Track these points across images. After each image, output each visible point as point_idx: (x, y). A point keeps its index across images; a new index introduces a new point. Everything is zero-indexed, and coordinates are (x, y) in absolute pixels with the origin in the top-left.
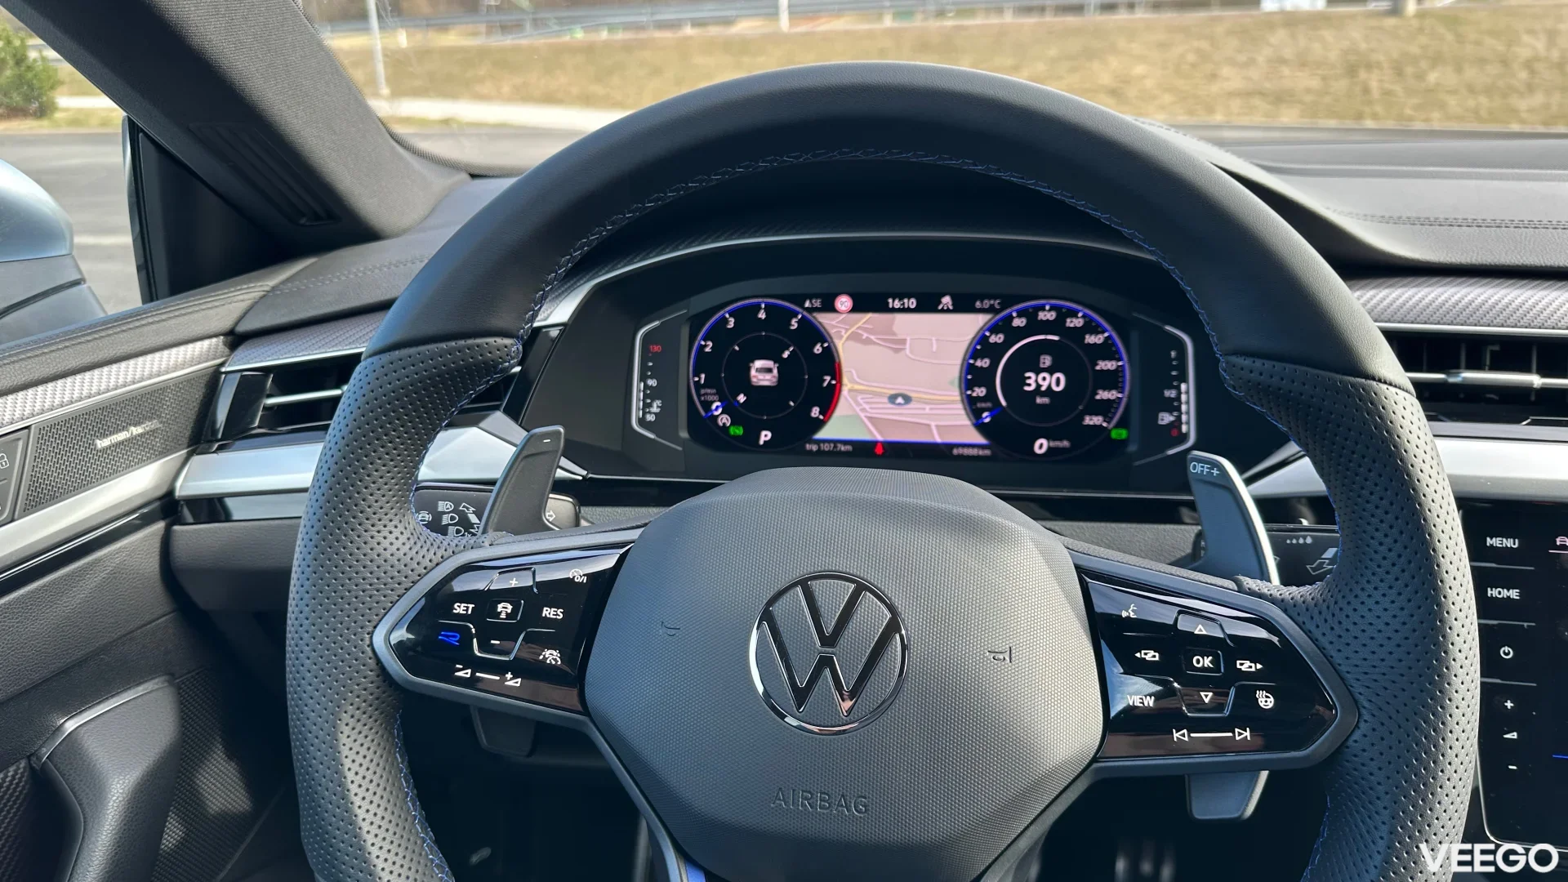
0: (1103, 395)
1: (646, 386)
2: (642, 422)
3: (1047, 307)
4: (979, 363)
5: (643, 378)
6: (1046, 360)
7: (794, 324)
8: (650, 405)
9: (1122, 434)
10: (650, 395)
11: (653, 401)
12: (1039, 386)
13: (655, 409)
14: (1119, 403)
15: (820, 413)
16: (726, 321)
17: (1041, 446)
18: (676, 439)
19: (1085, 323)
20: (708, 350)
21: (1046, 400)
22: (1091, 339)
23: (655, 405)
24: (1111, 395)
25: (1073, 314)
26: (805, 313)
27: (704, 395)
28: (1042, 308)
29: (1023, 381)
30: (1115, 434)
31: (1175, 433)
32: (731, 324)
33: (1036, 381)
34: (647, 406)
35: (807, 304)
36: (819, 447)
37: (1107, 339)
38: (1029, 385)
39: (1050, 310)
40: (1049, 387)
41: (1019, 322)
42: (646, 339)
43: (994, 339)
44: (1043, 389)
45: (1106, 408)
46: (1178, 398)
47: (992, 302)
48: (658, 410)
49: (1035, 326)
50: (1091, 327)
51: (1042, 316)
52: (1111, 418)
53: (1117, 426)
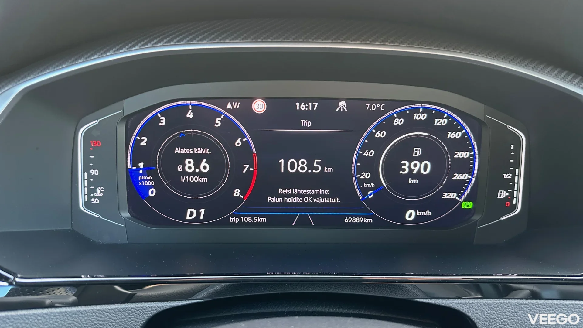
0: (458, 177)
1: (89, 176)
2: (88, 205)
3: (421, 110)
4: (366, 154)
5: (86, 169)
6: (418, 151)
7: (218, 122)
8: (94, 191)
9: (470, 205)
10: (93, 183)
11: (96, 188)
12: (411, 170)
13: (98, 194)
14: (469, 183)
15: (241, 194)
16: (159, 120)
17: (410, 216)
18: (118, 219)
19: (449, 122)
20: (143, 144)
21: (416, 181)
22: (452, 135)
23: (98, 191)
24: (464, 177)
25: (440, 115)
26: (227, 113)
27: (141, 181)
28: (417, 111)
29: (400, 167)
30: (464, 206)
31: (508, 204)
32: (163, 121)
33: (409, 167)
34: (91, 192)
35: (229, 106)
36: (240, 220)
37: (463, 135)
38: (404, 170)
39: (422, 113)
40: (419, 170)
41: (398, 122)
42: (87, 135)
43: (378, 135)
44: (414, 172)
45: (459, 187)
46: (513, 179)
47: (378, 106)
48: (101, 195)
49: (411, 125)
50: (453, 126)
51: (416, 117)
52: (463, 194)
53: (465, 200)
